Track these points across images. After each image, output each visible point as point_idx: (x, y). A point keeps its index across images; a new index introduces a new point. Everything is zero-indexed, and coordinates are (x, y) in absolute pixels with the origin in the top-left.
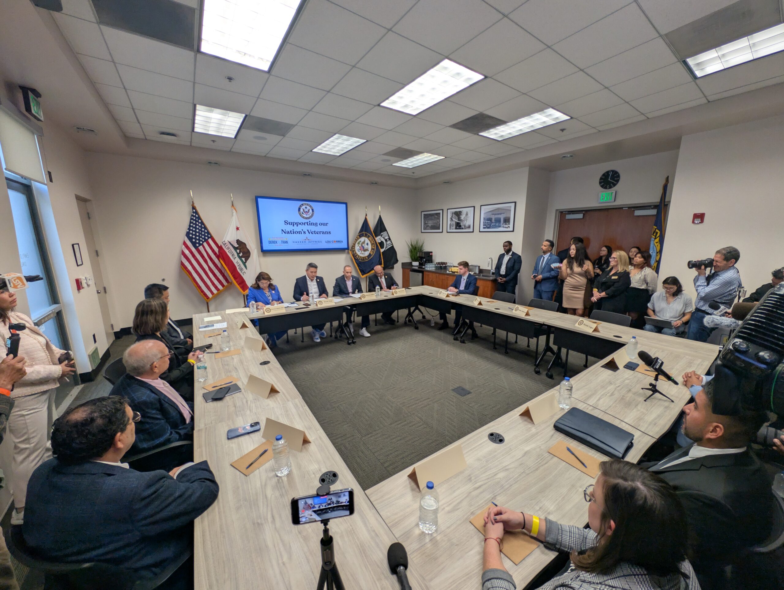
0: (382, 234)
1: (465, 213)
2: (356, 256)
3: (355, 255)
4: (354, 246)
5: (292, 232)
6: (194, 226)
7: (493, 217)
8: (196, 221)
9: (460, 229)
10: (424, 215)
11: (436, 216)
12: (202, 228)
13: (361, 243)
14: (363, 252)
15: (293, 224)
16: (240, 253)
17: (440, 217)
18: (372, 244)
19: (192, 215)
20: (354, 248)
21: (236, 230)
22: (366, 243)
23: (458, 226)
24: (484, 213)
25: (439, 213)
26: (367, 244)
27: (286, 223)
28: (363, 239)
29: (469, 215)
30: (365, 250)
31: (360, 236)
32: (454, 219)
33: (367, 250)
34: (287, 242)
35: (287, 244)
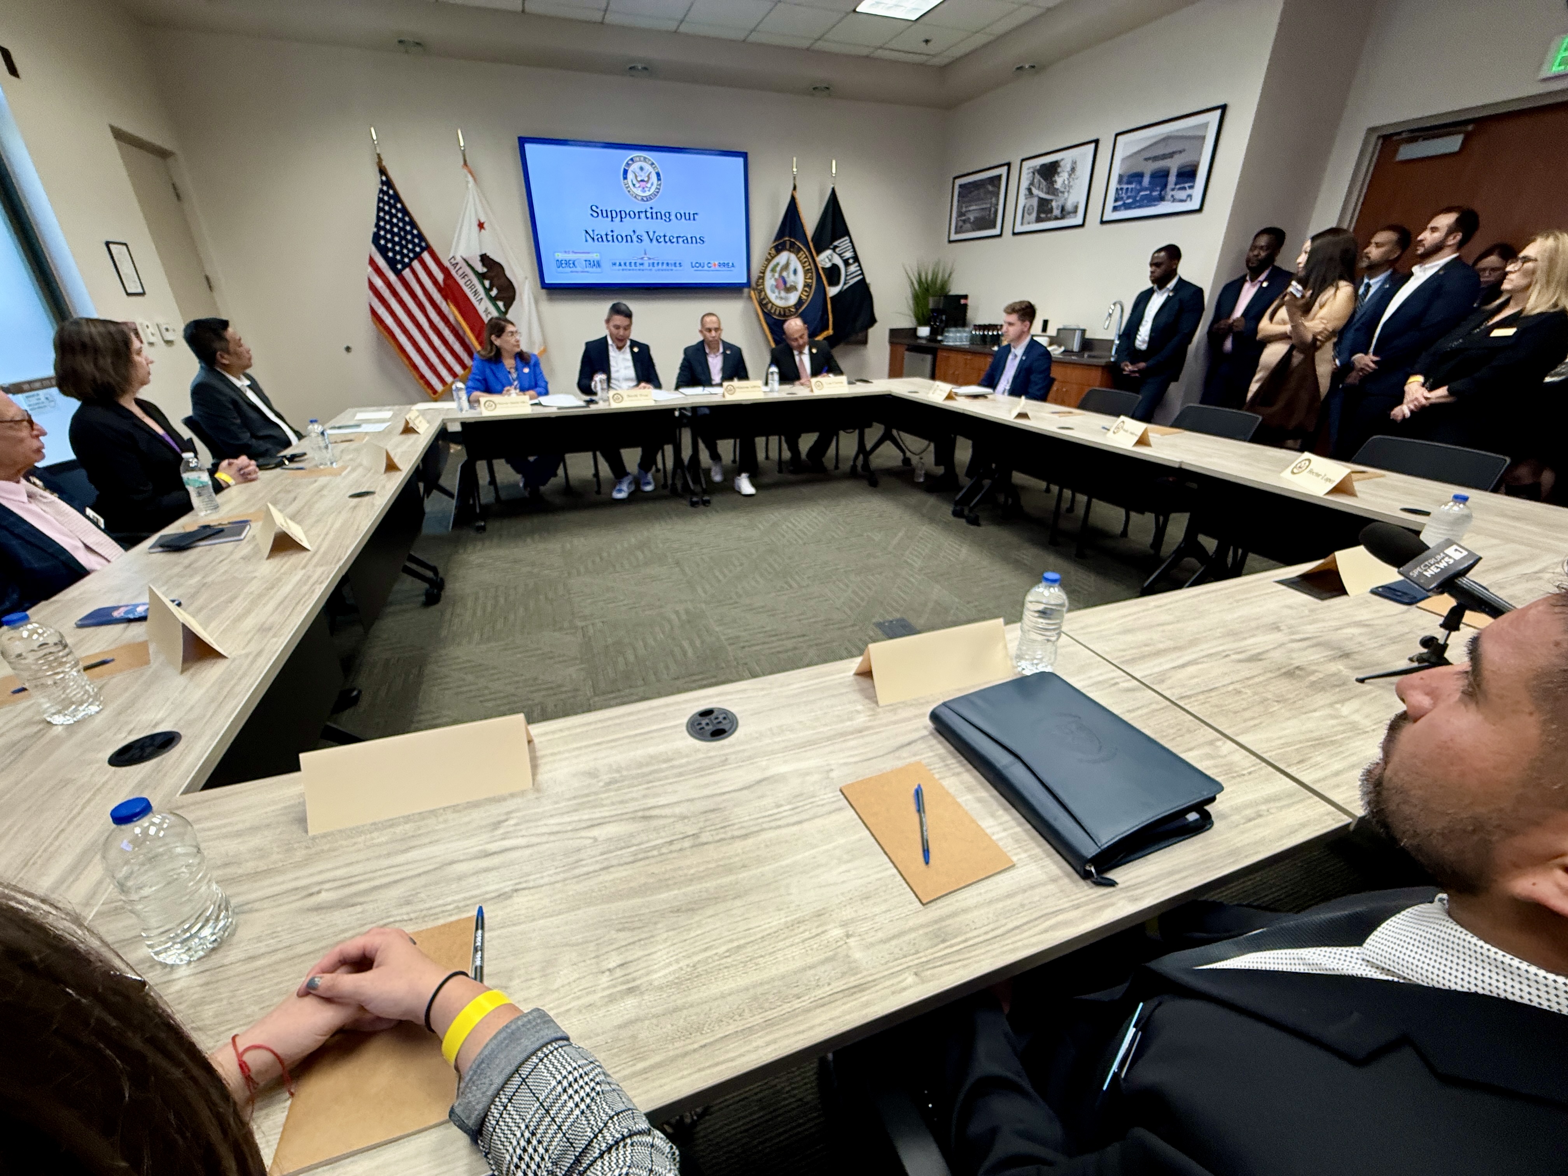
0: (836, 243)
1: (1068, 168)
2: (766, 304)
3: (763, 303)
4: (762, 278)
5: (610, 238)
6: (387, 217)
7: (1149, 168)
8: (391, 206)
9: (1049, 219)
10: (961, 186)
11: (990, 188)
12: (405, 223)
13: (778, 269)
14: (783, 294)
15: (610, 215)
16: (491, 289)
17: (999, 188)
18: (806, 272)
19: (381, 191)
20: (763, 283)
21: (477, 228)
22: (792, 268)
23: (1044, 210)
24: (1123, 160)
25: (999, 177)
26: (795, 272)
27: (596, 212)
28: (784, 257)
29: (1078, 172)
30: (790, 289)
31: (779, 249)
32: (1035, 191)
33: (793, 288)
34: (598, 264)
35: (599, 270)
